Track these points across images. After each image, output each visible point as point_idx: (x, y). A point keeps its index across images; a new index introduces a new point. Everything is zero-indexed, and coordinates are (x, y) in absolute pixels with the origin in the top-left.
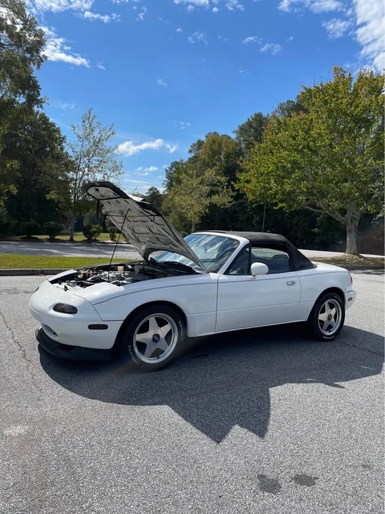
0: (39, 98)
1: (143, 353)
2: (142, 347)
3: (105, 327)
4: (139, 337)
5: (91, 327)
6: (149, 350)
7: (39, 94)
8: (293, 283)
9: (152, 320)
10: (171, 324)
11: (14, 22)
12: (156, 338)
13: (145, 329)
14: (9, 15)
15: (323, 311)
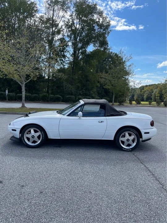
0: (108, 48)
5: (12, 130)
6: (31, 141)
7: (108, 46)
8: (102, 122)
11: (99, 19)
12: (33, 137)
14: (97, 17)
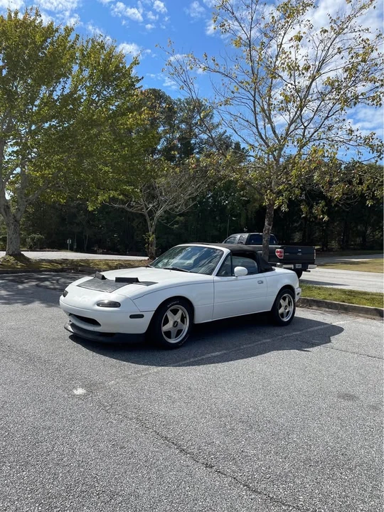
1: (170, 338)
2: (168, 334)
3: (142, 316)
4: (165, 328)
5: (132, 317)
6: (173, 334)
8: (262, 282)
9: (169, 314)
10: (182, 310)
12: (175, 324)
13: (167, 321)
15: (281, 306)
